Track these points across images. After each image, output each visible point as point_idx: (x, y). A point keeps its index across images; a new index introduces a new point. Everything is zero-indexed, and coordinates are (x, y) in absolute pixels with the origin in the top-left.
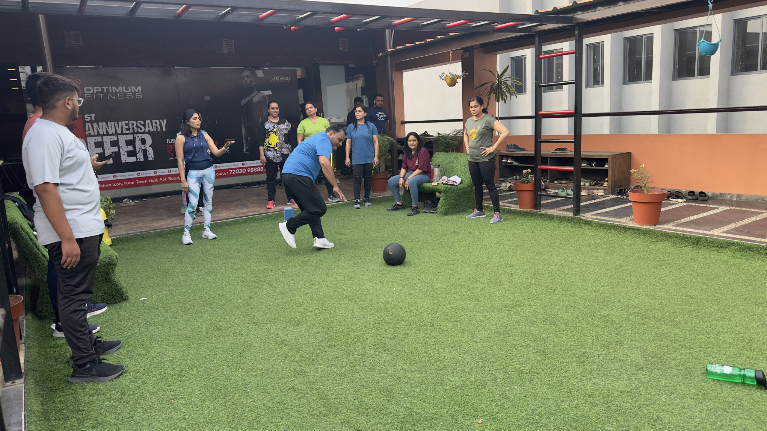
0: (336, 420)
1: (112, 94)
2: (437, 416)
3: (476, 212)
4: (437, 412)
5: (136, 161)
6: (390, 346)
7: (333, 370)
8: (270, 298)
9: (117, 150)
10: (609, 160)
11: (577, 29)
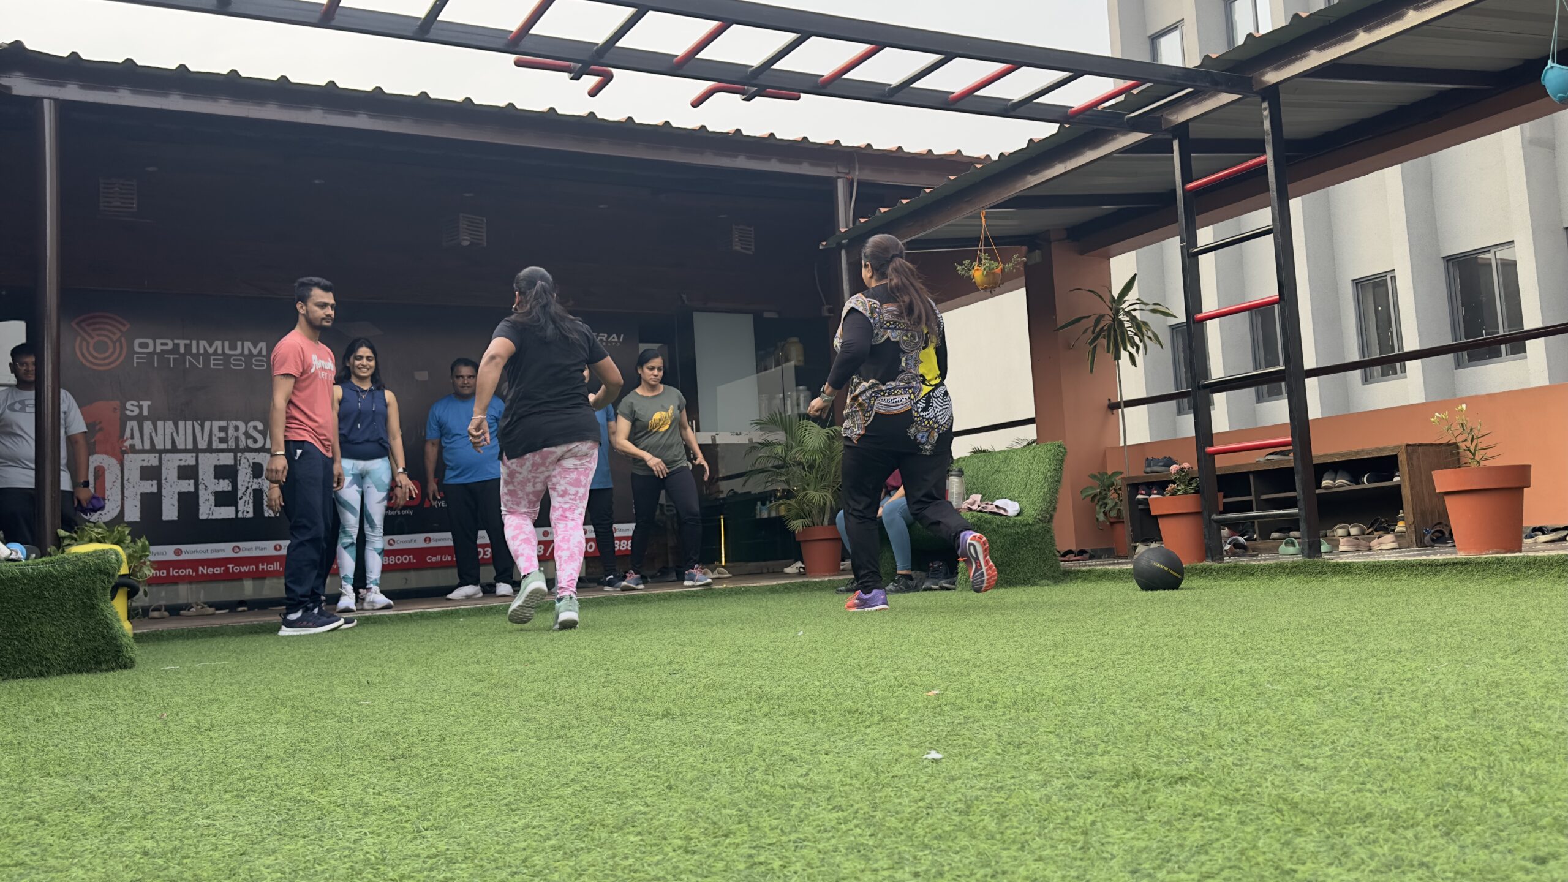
1: (196, 356)
5: (233, 516)
9: (192, 489)
10: (1399, 459)
11: (1266, 113)
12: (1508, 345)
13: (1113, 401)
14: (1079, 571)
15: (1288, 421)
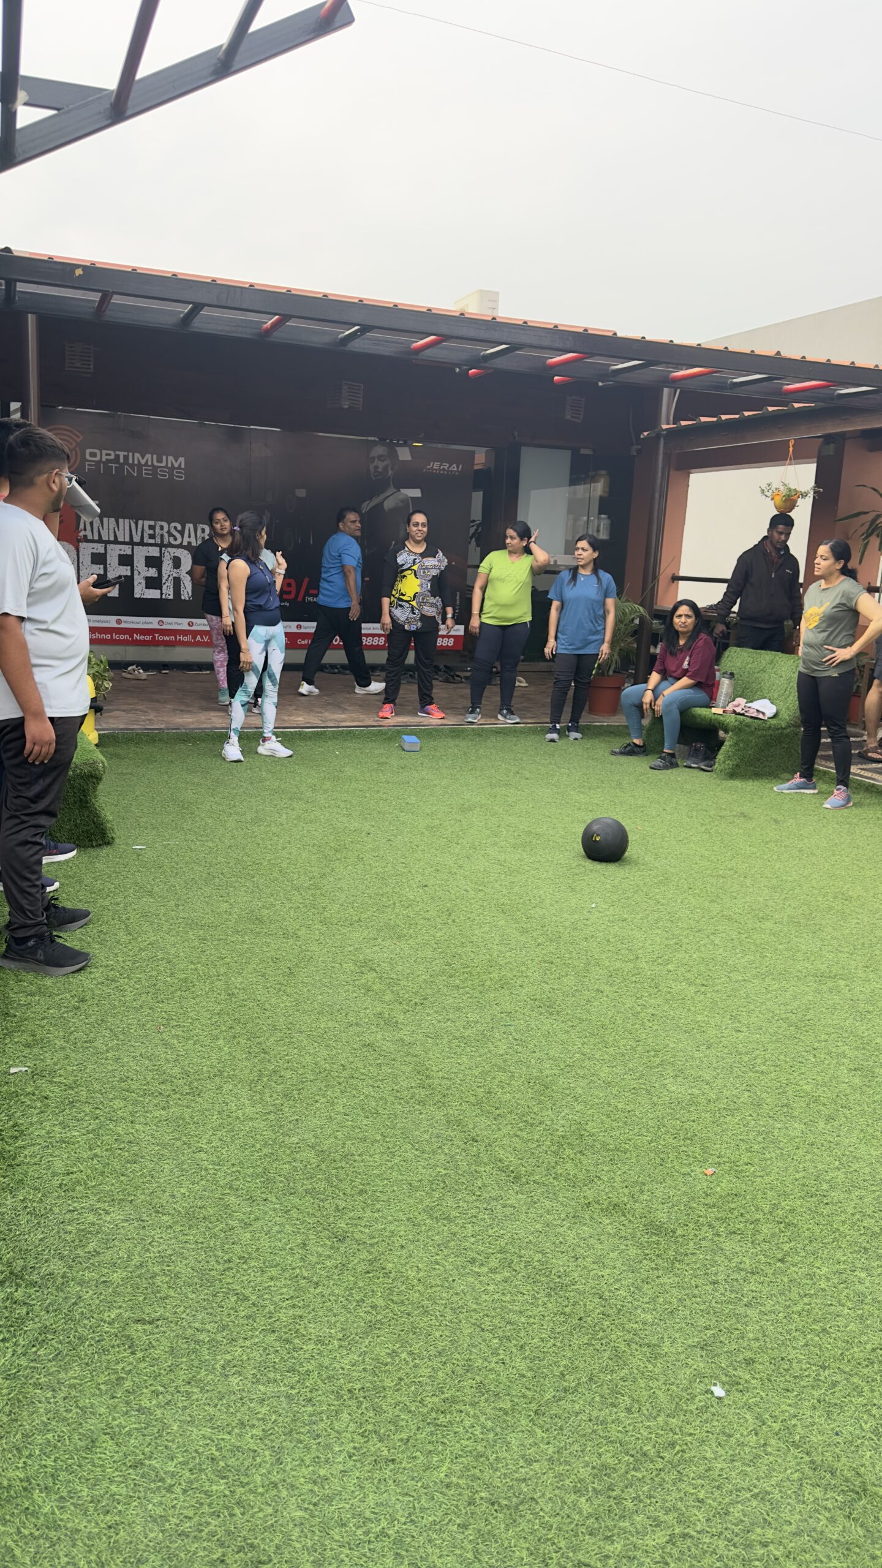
0: (439, 1115)
2: (627, 1146)
3: (798, 779)
4: (629, 1140)
5: (159, 597)
6: (563, 1006)
7: (449, 1029)
8: (357, 882)
9: (129, 573)
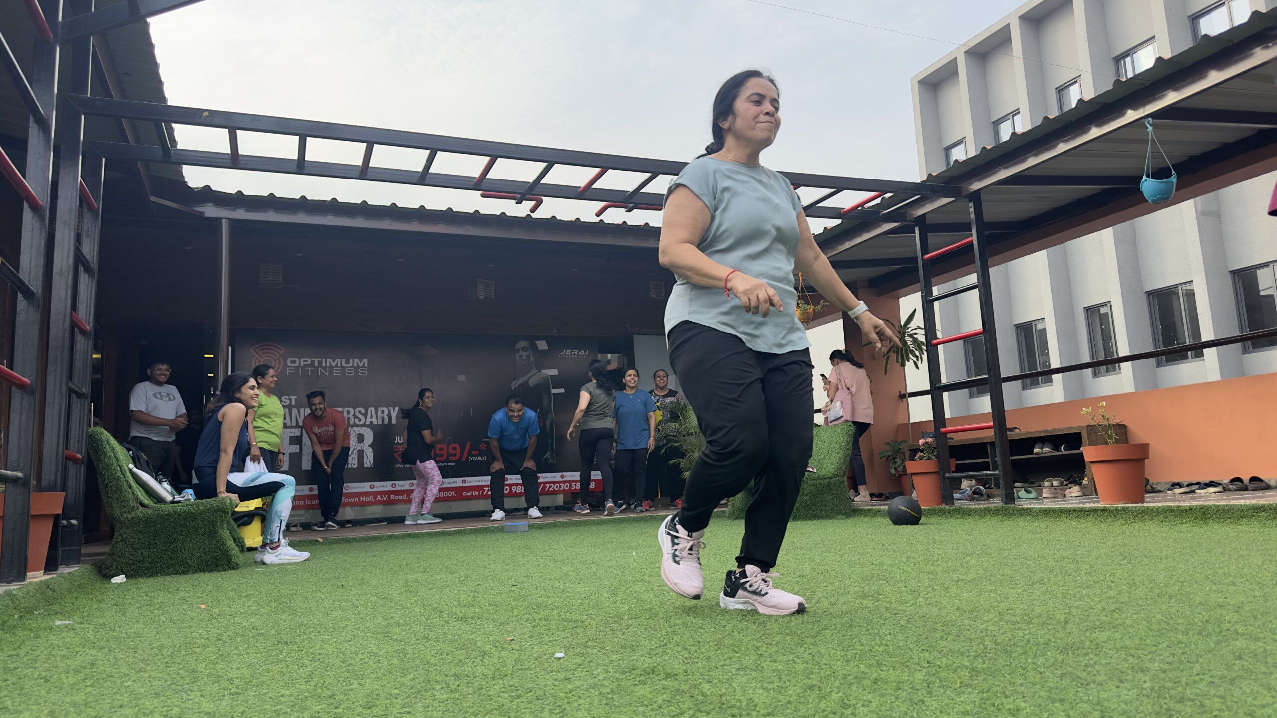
1: (325, 368)
10: (1083, 435)
11: (972, 210)
12: (1193, 352)
13: (903, 393)
14: (863, 509)
15: (991, 411)
